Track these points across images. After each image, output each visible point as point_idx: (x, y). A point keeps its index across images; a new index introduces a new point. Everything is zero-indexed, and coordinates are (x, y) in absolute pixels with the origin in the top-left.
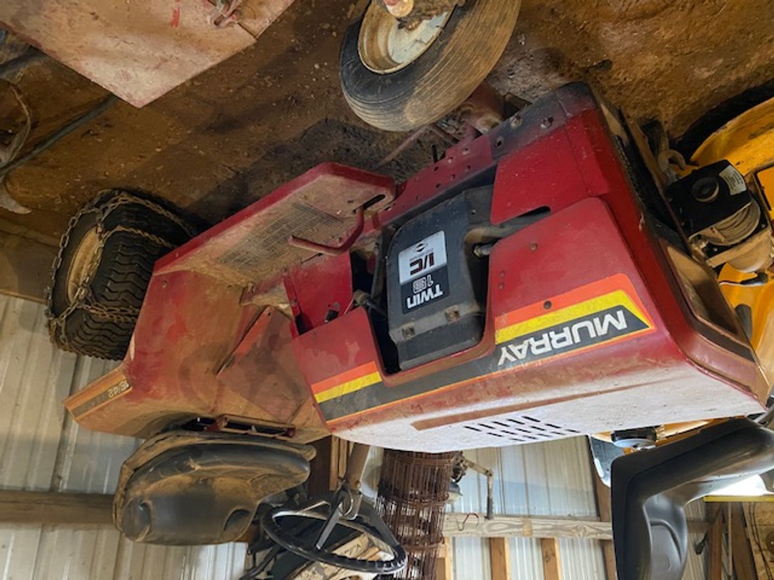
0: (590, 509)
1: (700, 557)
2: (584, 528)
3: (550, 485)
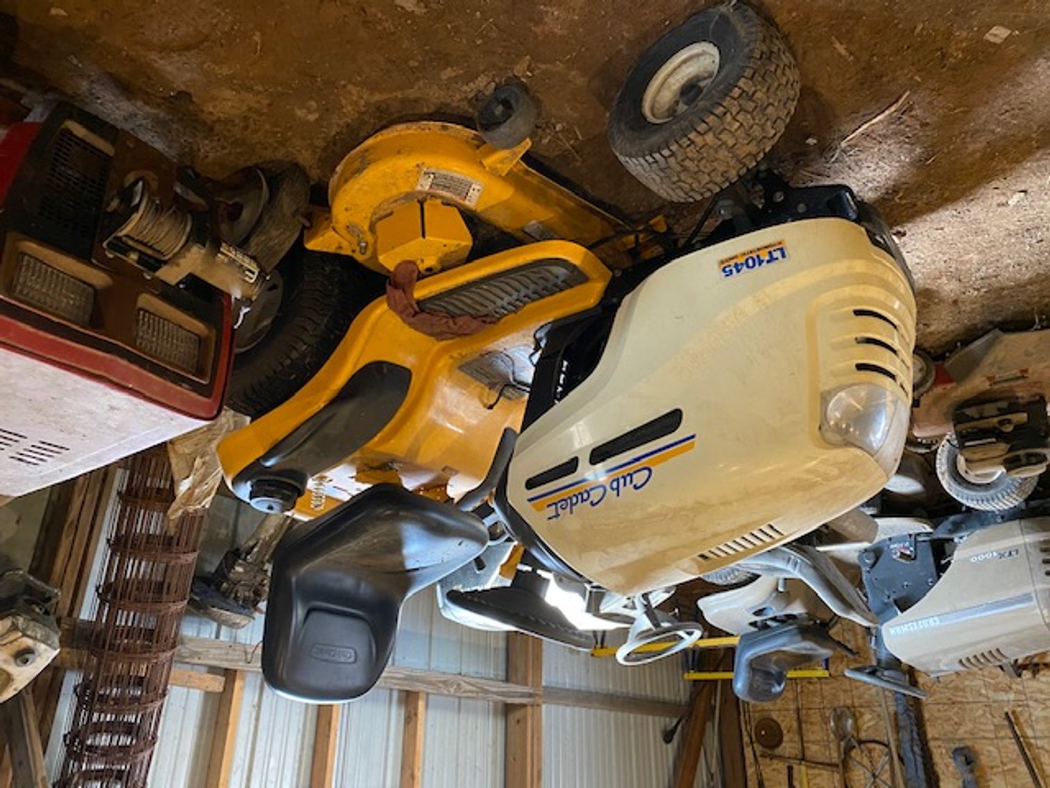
0: (496, 669)
1: (671, 749)
2: (459, 685)
3: (434, 635)
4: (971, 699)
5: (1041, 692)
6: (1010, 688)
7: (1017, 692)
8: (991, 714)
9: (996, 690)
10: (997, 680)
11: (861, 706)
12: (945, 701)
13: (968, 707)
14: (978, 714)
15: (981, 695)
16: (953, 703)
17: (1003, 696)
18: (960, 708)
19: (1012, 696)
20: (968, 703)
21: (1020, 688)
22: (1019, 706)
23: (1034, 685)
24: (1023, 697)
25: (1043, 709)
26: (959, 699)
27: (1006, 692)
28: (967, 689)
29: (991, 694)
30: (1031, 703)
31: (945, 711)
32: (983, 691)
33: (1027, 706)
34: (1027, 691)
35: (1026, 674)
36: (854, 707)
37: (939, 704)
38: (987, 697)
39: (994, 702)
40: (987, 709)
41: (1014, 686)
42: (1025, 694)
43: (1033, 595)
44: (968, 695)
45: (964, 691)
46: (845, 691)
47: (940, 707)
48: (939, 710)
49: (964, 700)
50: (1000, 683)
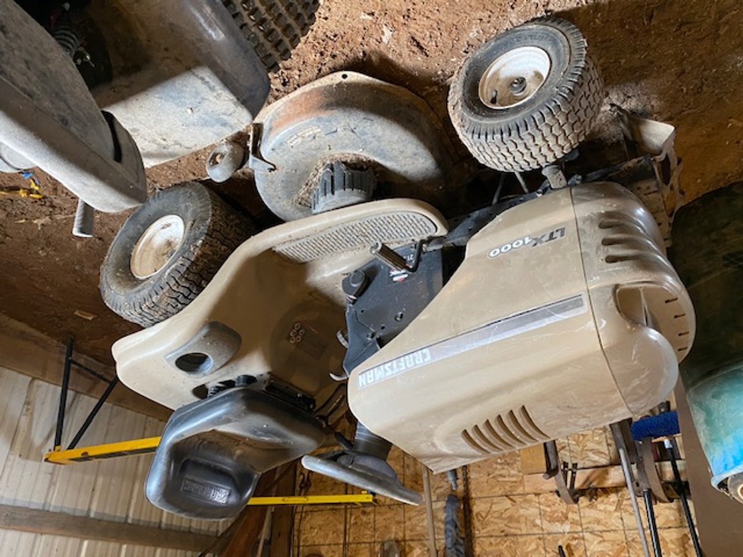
4: (524, 532)
5: (598, 522)
6: (567, 518)
7: (574, 523)
8: (544, 548)
9: (552, 520)
10: (554, 508)
11: (412, 540)
12: (498, 534)
13: (521, 540)
14: (530, 549)
15: (535, 526)
16: (506, 535)
17: (557, 527)
18: (513, 542)
19: (567, 528)
20: (521, 535)
21: (577, 518)
22: (575, 539)
23: (591, 513)
24: (580, 529)
25: (600, 543)
26: (512, 531)
27: (562, 522)
28: (522, 520)
29: (546, 525)
30: (587, 536)
31: (497, 544)
32: (538, 522)
33: (583, 539)
34: (584, 521)
35: (583, 501)
36: (404, 540)
37: (492, 536)
38: (542, 529)
39: (549, 534)
40: (541, 542)
41: (570, 515)
42: (581, 525)
43: (585, 298)
44: (523, 526)
45: (518, 521)
46: (398, 523)
47: (492, 540)
48: (491, 544)
49: (518, 532)
50: (556, 511)
